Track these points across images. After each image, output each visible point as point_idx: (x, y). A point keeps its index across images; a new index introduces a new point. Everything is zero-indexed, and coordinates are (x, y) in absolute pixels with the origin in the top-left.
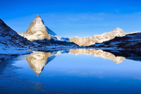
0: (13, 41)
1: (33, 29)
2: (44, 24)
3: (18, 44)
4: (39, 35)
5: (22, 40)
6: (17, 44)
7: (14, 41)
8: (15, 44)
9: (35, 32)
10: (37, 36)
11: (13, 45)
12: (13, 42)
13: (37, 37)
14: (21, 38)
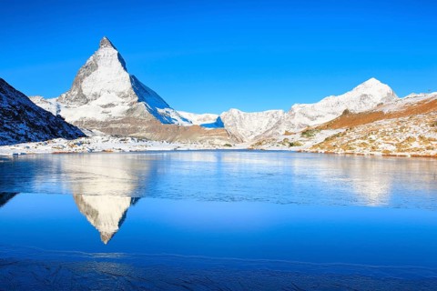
0: (5, 125)
1: (88, 86)
2: (125, 69)
3: (26, 136)
4: (111, 105)
5: (44, 124)
6: (22, 135)
7: (9, 127)
8: (13, 137)
9: (96, 96)
10: (103, 109)
11: (6, 139)
12: (6, 129)
13: (103, 112)
14: (41, 117)
